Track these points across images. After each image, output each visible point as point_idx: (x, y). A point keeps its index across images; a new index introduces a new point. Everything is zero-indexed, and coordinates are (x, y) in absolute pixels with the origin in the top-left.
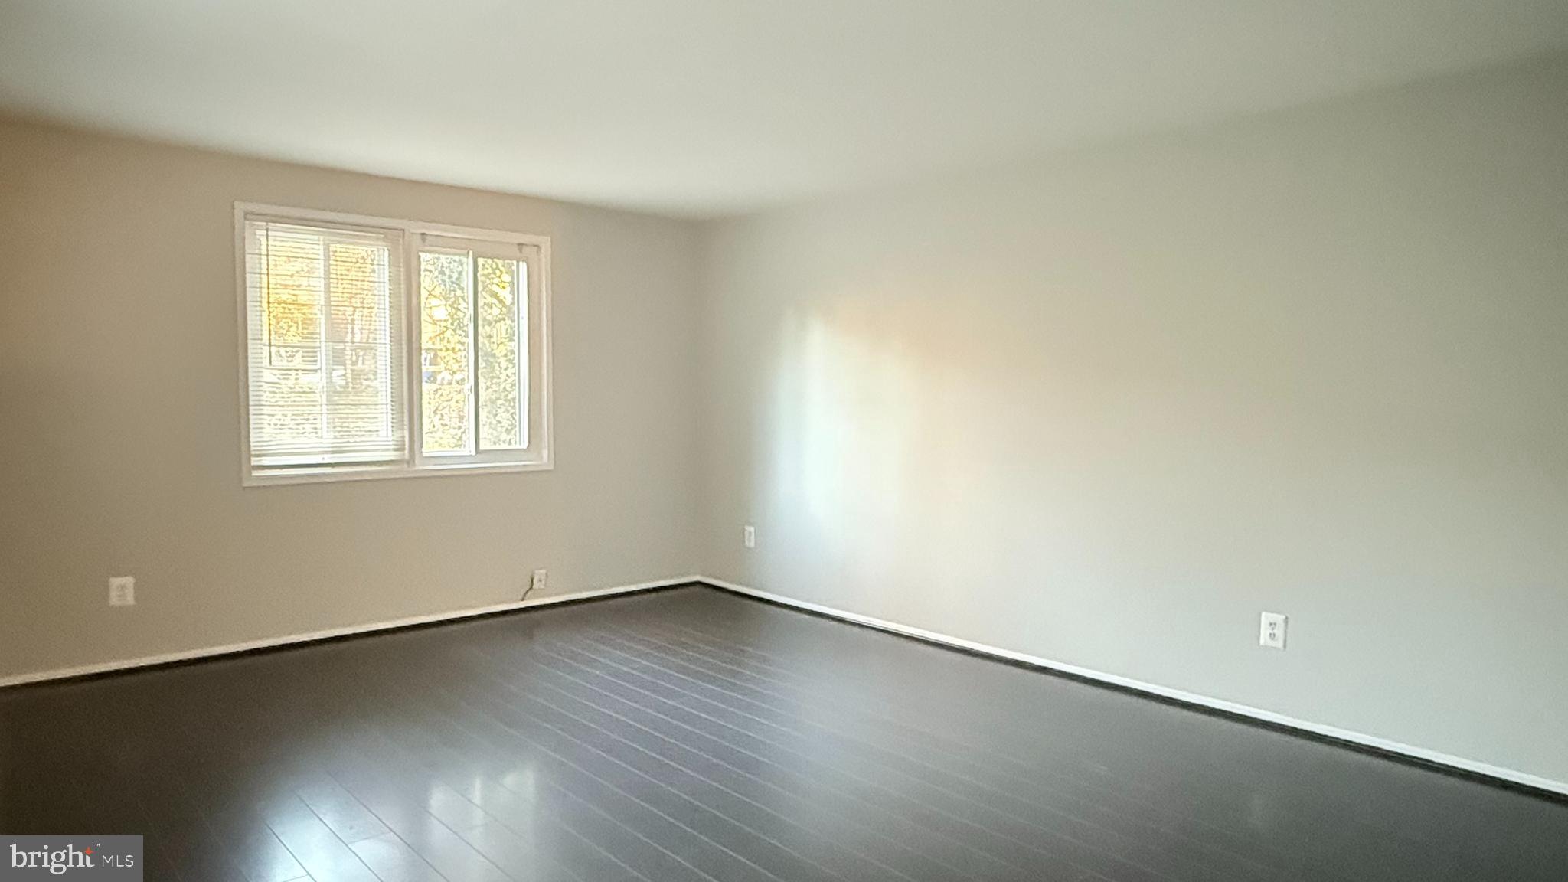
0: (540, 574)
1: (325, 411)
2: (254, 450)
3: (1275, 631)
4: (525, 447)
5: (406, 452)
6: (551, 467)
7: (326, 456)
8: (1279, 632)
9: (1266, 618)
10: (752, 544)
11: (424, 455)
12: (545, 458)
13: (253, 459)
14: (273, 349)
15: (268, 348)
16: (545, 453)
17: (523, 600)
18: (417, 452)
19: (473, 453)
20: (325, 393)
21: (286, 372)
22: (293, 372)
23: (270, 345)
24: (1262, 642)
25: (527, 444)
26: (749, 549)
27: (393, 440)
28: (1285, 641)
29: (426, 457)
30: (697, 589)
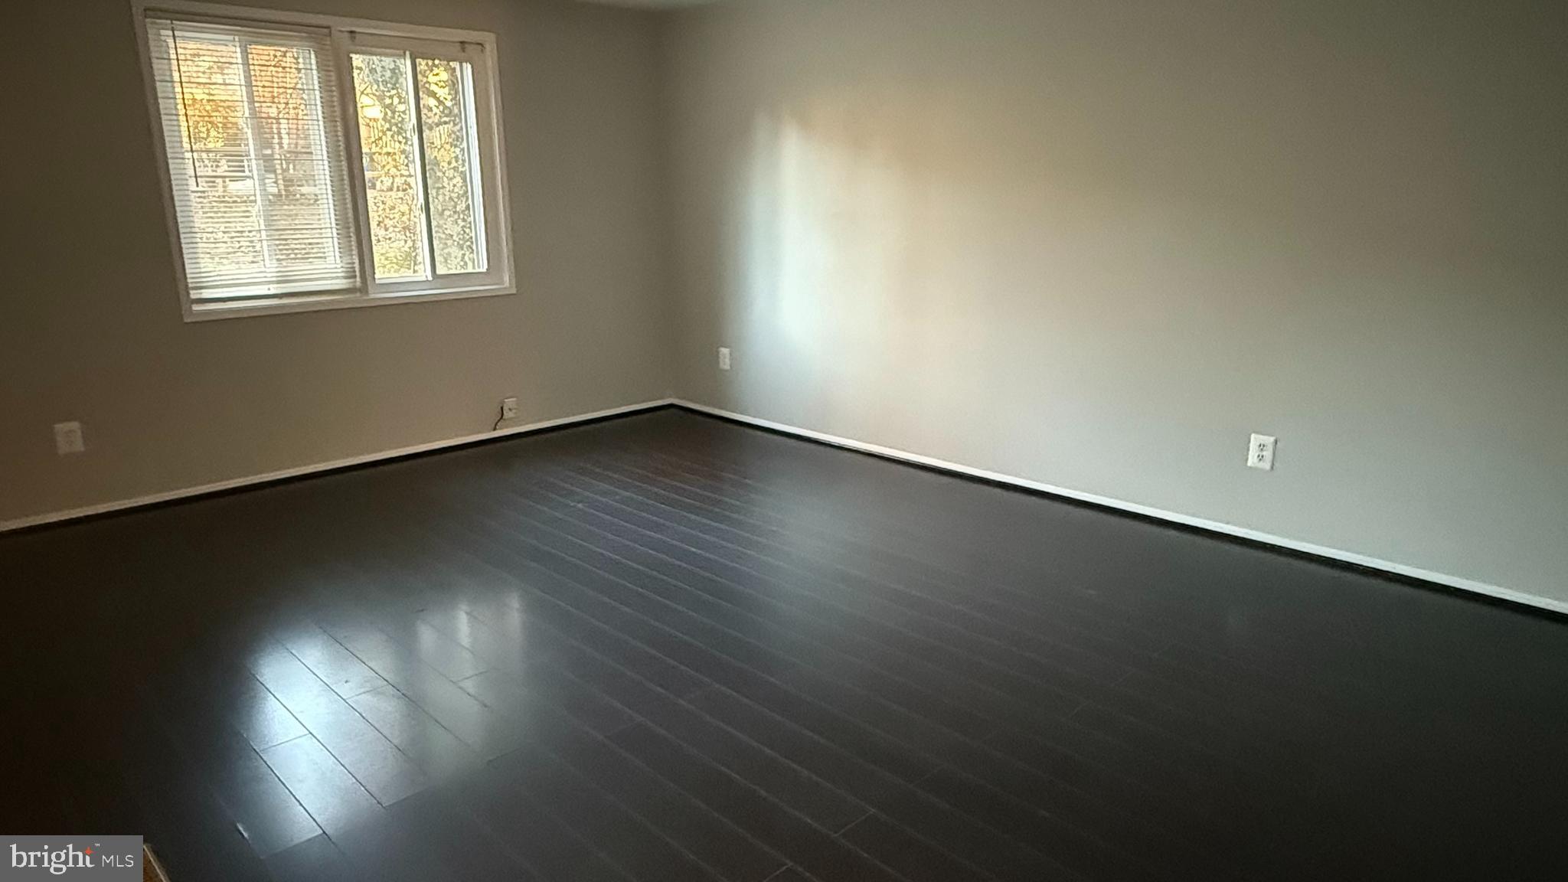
0: (510, 402)
1: (264, 237)
2: (192, 283)
3: (1264, 453)
4: (485, 270)
5: (358, 279)
6: (514, 291)
7: (271, 286)
8: (1268, 454)
9: (1255, 439)
10: (727, 367)
11: (377, 282)
12: (506, 282)
13: (191, 292)
14: (195, 154)
15: (190, 154)
16: (506, 279)
17: (495, 429)
18: (369, 279)
19: (430, 278)
20: (262, 217)
21: (212, 180)
22: (219, 180)
23: (192, 151)
24: (1249, 464)
25: (486, 266)
26: (727, 371)
27: (342, 267)
28: (1273, 464)
29: (380, 284)
30: (672, 410)
